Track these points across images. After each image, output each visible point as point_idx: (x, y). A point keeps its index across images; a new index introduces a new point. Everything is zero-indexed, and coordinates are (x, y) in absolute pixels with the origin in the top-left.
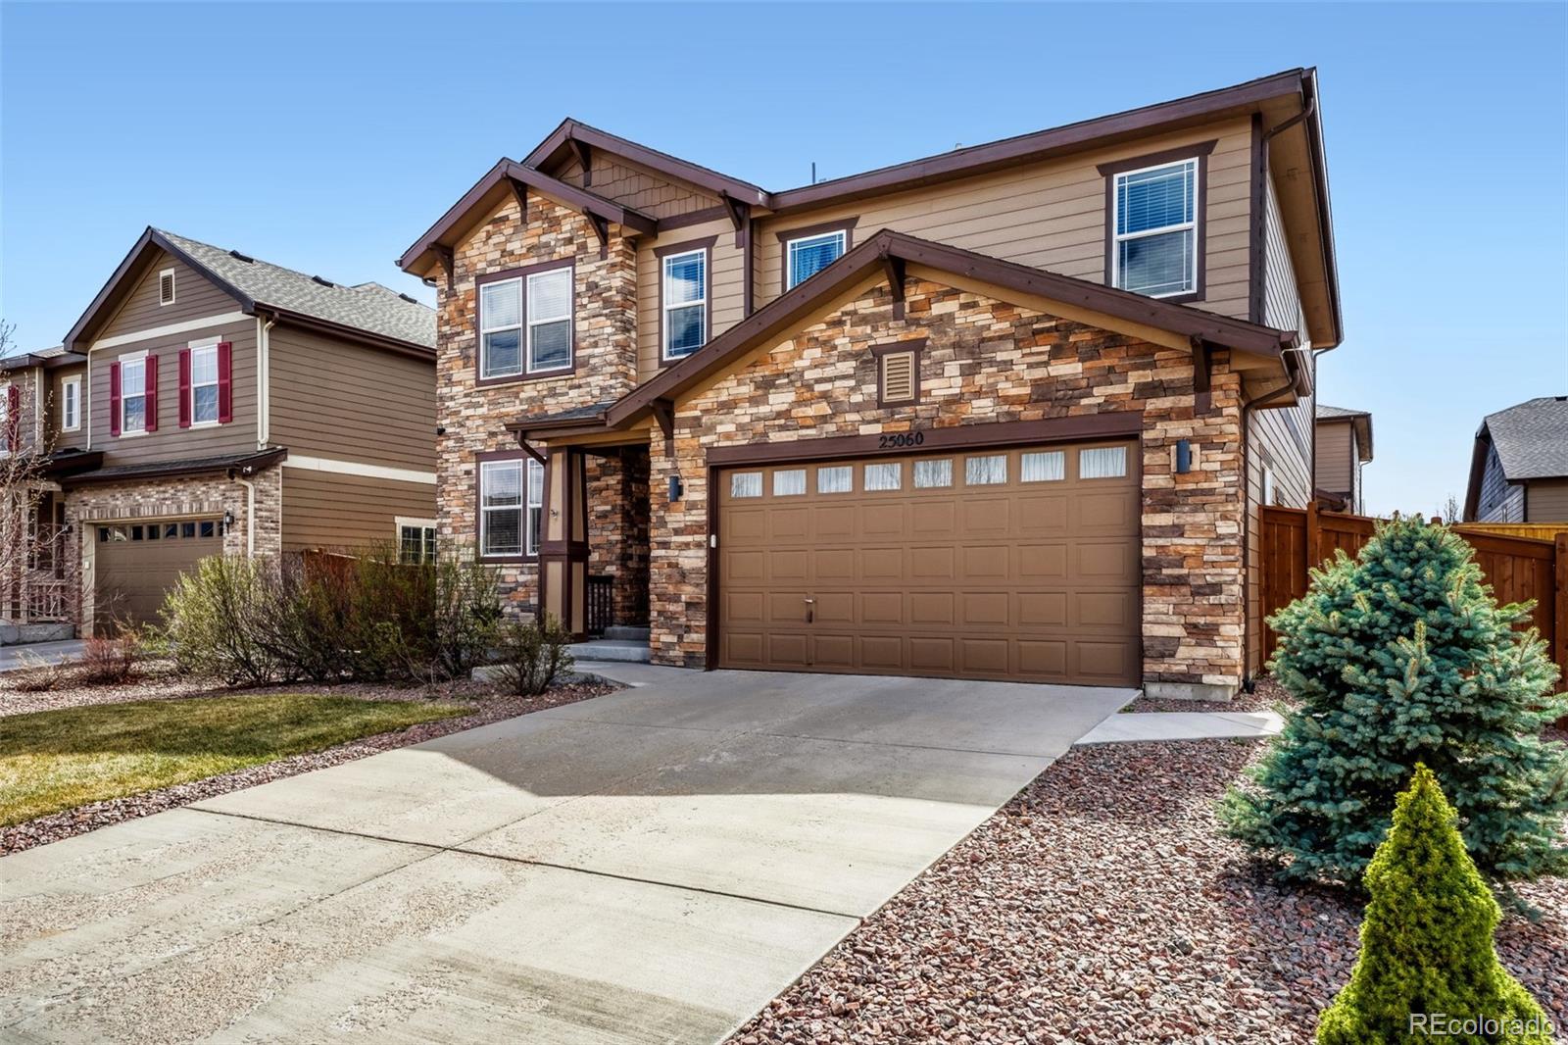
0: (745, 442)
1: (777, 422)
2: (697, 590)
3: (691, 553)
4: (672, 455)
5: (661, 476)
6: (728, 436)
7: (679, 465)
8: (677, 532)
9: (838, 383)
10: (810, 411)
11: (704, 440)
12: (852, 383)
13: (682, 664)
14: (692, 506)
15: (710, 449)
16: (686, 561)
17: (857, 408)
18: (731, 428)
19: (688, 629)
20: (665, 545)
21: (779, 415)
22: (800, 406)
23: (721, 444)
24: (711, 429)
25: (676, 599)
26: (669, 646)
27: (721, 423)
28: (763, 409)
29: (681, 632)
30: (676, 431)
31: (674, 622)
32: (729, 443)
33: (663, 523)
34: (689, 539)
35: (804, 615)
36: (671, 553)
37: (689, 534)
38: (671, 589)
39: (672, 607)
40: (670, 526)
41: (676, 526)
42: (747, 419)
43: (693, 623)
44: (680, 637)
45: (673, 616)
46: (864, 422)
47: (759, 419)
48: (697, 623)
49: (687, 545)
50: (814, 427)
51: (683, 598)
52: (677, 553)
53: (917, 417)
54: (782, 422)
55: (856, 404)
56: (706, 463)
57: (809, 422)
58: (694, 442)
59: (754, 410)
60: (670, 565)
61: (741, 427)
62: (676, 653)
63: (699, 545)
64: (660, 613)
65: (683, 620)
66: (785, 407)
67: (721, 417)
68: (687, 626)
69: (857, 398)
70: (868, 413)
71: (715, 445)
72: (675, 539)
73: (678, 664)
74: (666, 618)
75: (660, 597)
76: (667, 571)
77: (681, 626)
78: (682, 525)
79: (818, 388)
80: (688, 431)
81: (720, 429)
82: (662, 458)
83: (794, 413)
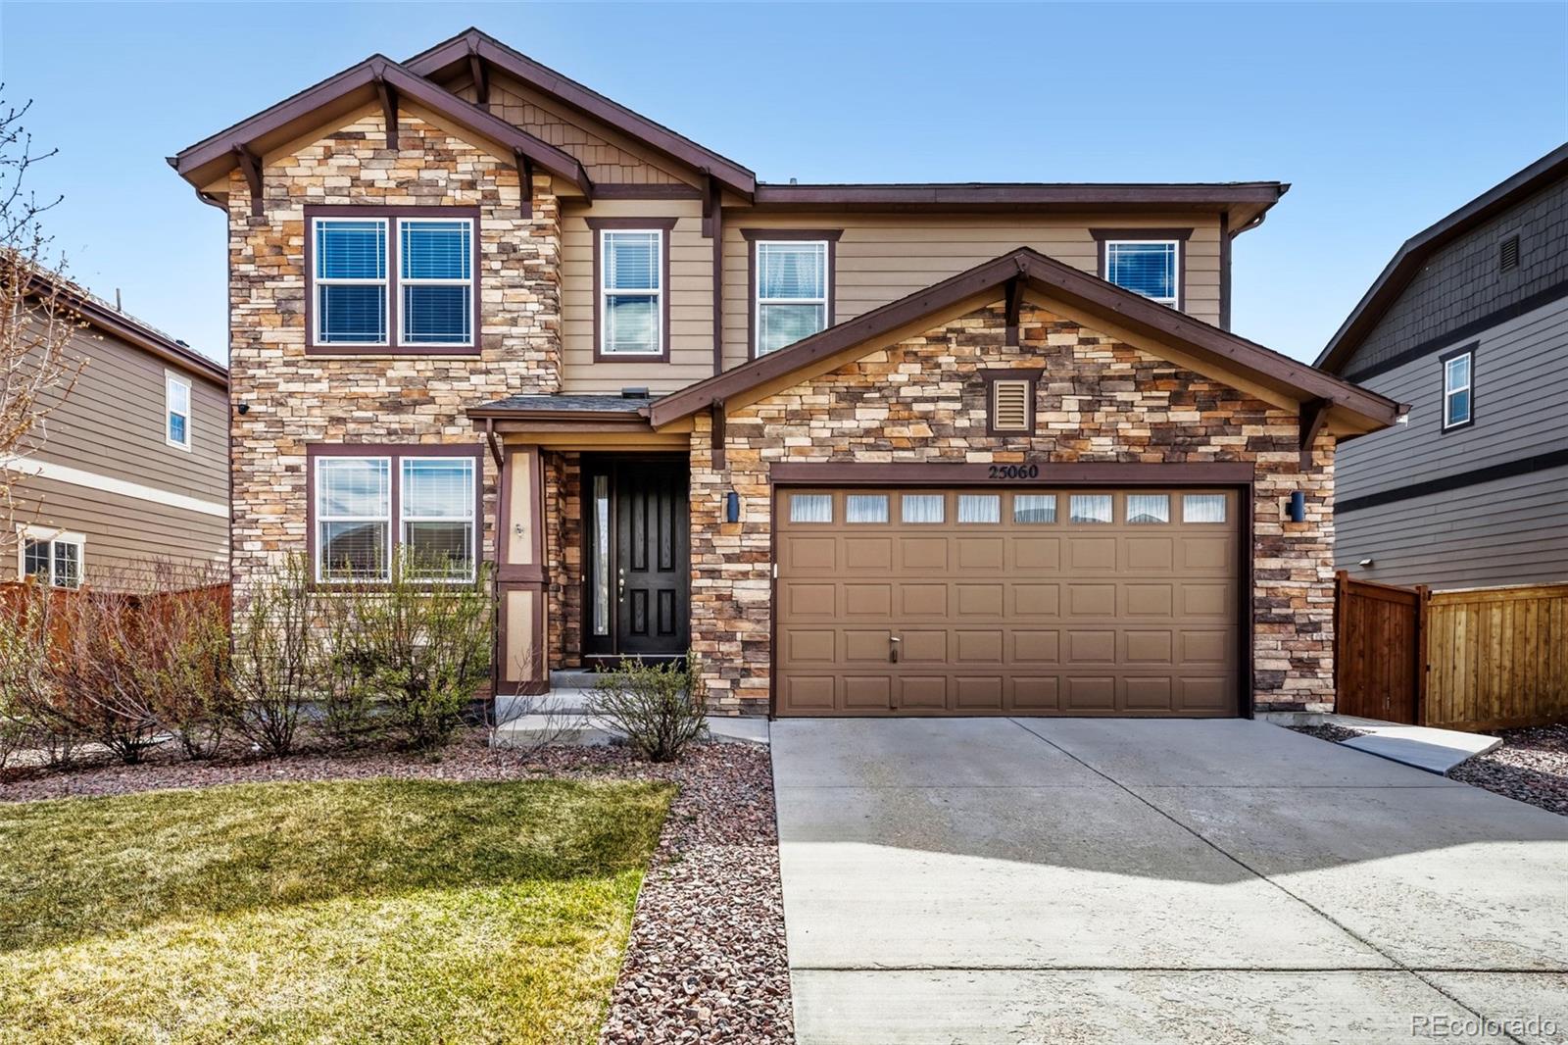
0: (825, 459)
1: (865, 440)
2: (758, 627)
3: (750, 583)
4: (723, 467)
5: (707, 491)
6: (800, 451)
7: (733, 479)
8: (729, 558)
9: (941, 405)
10: (909, 432)
11: (765, 453)
12: (958, 406)
13: (737, 713)
14: (751, 529)
15: (775, 464)
16: (744, 592)
17: (964, 433)
18: (807, 442)
19: (746, 672)
20: (713, 574)
21: (868, 432)
22: (894, 426)
23: (790, 459)
24: (778, 440)
25: (729, 637)
26: (721, 693)
27: (791, 435)
28: (848, 424)
29: (736, 676)
30: (728, 440)
31: (726, 665)
32: (802, 459)
33: (710, 548)
34: (747, 567)
35: (887, 654)
36: (720, 583)
37: (747, 562)
38: (721, 626)
39: (725, 647)
40: (719, 551)
41: (728, 551)
42: (827, 434)
43: (753, 665)
44: (735, 683)
45: (726, 657)
46: (971, 448)
47: (843, 435)
48: (759, 666)
49: (745, 575)
50: (913, 449)
51: (739, 636)
52: (729, 583)
53: (1032, 449)
54: (872, 440)
55: (963, 429)
56: (770, 479)
57: (906, 444)
58: (754, 455)
59: (835, 424)
60: (719, 598)
61: (818, 443)
62: (731, 700)
63: (761, 575)
64: (705, 654)
65: (739, 662)
66: (876, 424)
67: (790, 428)
68: (743, 669)
69: (962, 423)
70: (977, 439)
71: (784, 459)
72: (725, 566)
73: (731, 713)
74: (715, 660)
75: (704, 636)
76: (717, 604)
77: (736, 669)
78: (737, 551)
79: (918, 407)
80: (745, 440)
81: (789, 442)
82: (708, 470)
83: (887, 431)
